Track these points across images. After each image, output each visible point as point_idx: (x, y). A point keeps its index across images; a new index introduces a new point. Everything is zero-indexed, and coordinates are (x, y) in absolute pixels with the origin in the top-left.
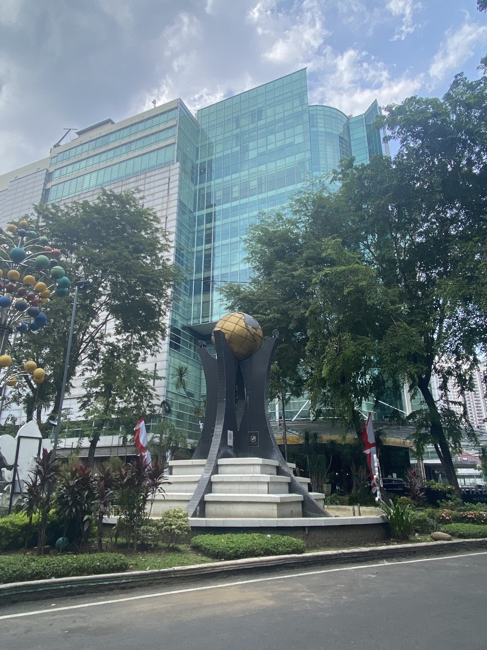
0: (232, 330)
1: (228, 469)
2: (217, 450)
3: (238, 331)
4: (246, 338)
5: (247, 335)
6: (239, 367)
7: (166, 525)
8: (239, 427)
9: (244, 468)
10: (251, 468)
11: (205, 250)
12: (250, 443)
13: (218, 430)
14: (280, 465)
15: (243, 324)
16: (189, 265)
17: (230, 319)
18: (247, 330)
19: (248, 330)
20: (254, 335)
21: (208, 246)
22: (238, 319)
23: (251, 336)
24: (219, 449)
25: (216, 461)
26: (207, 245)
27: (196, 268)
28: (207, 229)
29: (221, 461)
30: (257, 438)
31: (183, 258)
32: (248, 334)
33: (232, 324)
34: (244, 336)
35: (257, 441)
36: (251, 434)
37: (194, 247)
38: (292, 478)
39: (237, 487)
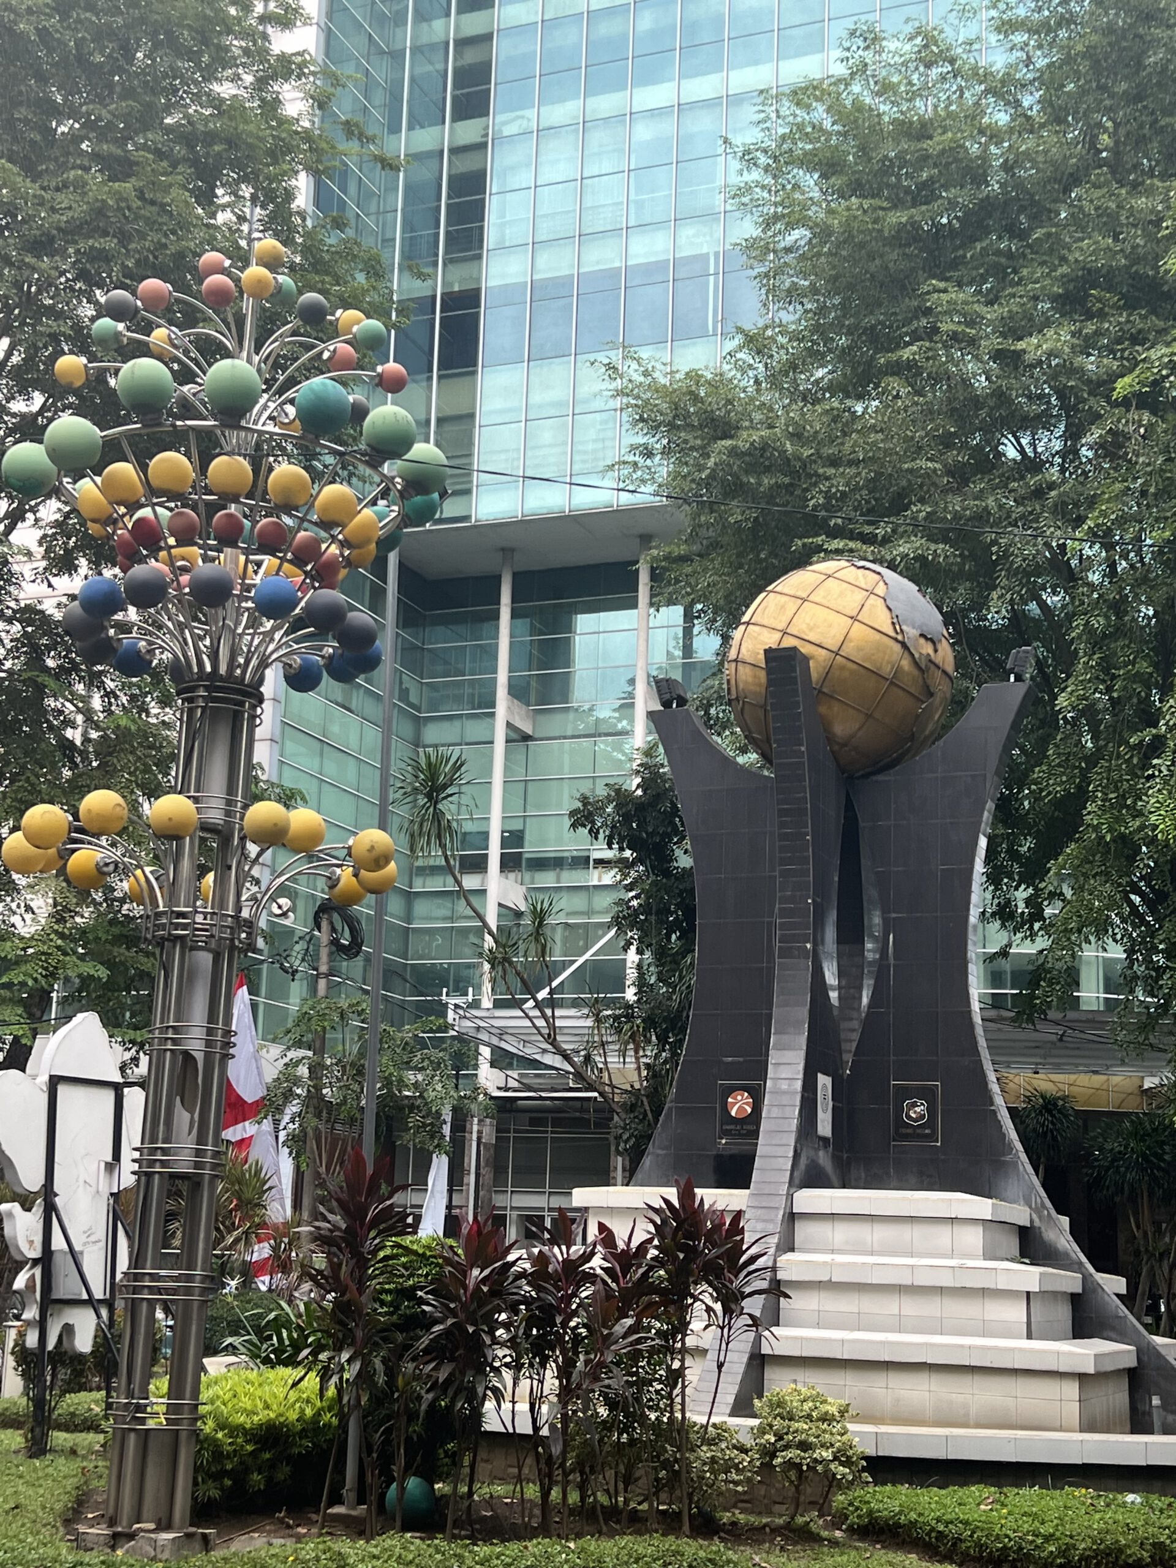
0: (833, 645)
1: (840, 1233)
2: (791, 1154)
3: (859, 649)
4: (894, 681)
5: (898, 671)
6: (849, 807)
7: (787, 1447)
8: (849, 1058)
9: (904, 1233)
10: (943, 1235)
11: (455, 151)
12: (902, 1130)
13: (785, 1073)
14: (1037, 1223)
15: (884, 622)
16: (370, 222)
17: (821, 592)
18: (897, 648)
19: (904, 645)
20: (924, 667)
21: (468, 131)
22: (860, 595)
23: (916, 672)
24: (795, 1151)
25: (790, 1197)
26: (461, 125)
27: (403, 239)
28: (463, 43)
29: (809, 1199)
30: (931, 1110)
31: (344, 189)
32: (906, 663)
33: (833, 617)
34: (887, 670)
35: (931, 1123)
36: (904, 1093)
37: (395, 129)
38: (1086, 1278)
39: (891, 1306)
